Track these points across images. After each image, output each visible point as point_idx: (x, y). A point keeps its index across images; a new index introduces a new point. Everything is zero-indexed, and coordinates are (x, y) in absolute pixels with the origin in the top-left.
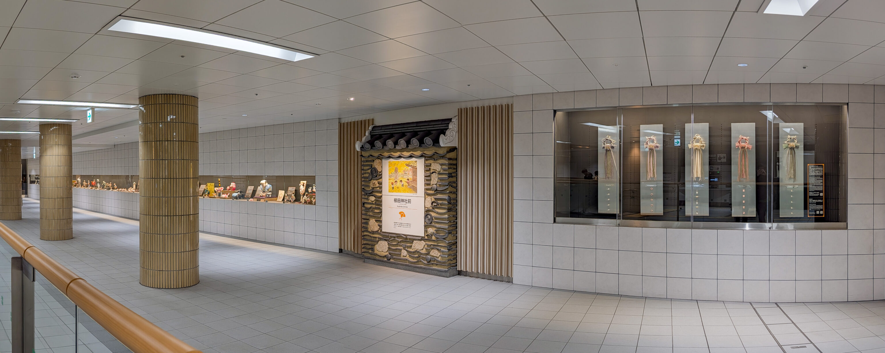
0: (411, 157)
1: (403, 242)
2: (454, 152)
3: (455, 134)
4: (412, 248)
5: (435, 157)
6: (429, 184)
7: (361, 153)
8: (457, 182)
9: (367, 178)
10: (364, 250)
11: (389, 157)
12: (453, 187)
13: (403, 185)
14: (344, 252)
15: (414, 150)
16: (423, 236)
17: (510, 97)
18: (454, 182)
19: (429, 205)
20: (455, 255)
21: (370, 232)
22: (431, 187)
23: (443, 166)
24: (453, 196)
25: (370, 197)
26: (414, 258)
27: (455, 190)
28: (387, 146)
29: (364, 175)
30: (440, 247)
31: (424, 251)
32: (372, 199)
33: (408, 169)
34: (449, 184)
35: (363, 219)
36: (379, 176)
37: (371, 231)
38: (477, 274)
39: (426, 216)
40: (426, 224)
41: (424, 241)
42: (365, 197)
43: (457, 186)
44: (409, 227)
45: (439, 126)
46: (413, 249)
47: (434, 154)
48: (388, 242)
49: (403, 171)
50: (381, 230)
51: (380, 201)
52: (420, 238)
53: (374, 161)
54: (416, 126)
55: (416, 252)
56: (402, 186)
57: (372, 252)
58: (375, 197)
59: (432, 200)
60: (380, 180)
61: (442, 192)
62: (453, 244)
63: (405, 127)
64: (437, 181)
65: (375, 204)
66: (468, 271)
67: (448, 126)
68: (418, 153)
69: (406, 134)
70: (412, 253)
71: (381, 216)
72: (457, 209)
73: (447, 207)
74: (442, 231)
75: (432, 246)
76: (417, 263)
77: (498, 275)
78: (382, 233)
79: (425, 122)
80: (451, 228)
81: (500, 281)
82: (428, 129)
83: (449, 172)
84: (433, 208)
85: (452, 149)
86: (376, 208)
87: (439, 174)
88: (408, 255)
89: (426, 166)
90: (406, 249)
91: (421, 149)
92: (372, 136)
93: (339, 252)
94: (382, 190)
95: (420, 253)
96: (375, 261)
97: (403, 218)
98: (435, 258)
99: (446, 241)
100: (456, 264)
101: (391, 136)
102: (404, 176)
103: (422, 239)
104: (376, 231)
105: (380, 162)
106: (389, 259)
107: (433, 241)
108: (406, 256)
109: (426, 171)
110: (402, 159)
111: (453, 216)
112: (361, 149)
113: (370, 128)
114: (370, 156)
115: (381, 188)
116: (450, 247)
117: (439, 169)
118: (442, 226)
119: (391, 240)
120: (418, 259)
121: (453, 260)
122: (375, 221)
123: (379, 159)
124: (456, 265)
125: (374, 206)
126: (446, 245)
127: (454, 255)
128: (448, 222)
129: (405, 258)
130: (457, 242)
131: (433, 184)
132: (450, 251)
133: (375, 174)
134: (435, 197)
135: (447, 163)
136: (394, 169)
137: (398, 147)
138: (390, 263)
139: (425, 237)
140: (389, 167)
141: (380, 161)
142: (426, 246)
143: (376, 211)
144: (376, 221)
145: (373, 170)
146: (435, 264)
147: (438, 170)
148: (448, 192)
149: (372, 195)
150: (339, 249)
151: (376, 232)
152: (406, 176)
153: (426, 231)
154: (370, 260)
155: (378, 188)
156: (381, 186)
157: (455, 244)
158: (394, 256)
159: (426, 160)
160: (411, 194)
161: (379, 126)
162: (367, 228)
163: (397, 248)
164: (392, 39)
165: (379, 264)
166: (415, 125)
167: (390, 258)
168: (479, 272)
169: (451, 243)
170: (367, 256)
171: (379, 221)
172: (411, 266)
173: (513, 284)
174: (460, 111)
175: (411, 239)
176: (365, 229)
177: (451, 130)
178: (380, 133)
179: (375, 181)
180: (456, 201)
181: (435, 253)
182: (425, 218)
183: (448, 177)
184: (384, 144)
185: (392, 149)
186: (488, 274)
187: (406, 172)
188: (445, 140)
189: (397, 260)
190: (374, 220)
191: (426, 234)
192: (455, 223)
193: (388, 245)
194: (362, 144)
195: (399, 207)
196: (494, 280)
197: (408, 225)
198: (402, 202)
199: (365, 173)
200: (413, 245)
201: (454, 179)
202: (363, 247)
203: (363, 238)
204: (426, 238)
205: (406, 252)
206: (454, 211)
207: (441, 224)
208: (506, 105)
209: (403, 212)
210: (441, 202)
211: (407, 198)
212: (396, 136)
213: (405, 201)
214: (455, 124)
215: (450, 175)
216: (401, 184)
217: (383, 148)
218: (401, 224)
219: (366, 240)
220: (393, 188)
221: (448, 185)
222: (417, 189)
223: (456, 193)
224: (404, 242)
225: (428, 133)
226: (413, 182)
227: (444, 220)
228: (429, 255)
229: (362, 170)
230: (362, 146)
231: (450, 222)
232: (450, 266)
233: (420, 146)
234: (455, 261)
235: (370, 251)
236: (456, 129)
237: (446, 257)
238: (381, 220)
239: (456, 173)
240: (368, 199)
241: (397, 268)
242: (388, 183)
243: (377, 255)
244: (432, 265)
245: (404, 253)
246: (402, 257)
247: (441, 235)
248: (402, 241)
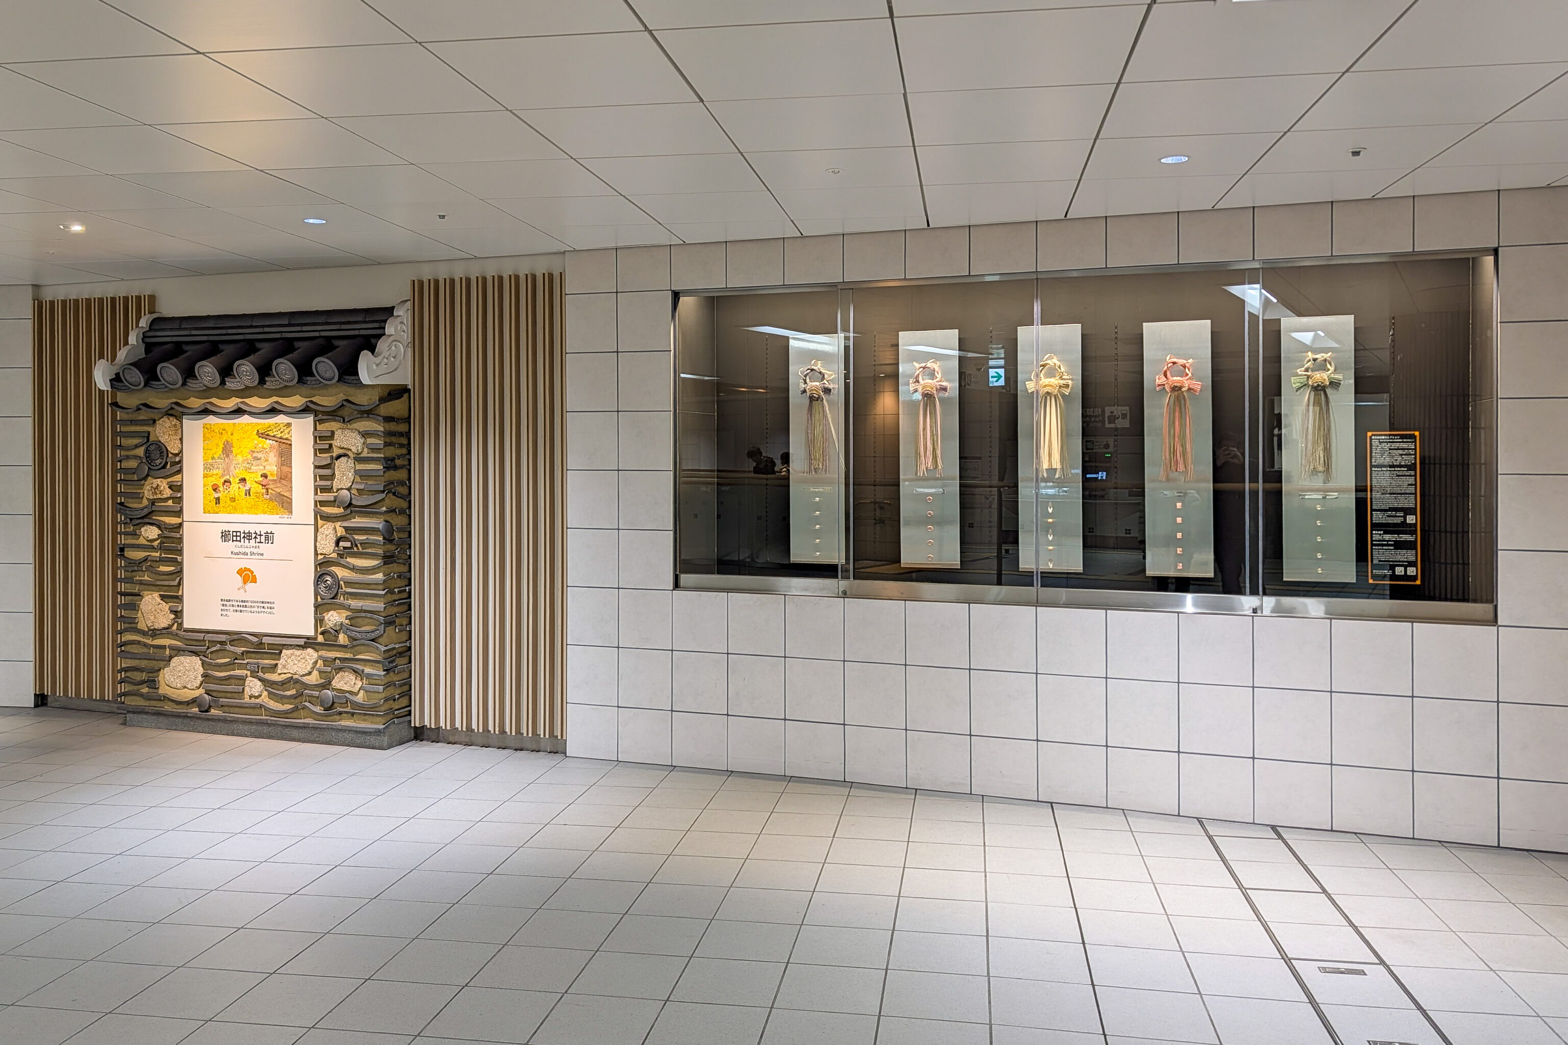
0: (272, 411)
1: (249, 655)
2: (402, 399)
3: (405, 352)
4: (279, 671)
5: (345, 412)
6: (328, 490)
7: (114, 396)
8: (410, 483)
9: (134, 473)
10: (123, 688)
11: (205, 412)
12: (400, 496)
13: (248, 493)
14: (52, 705)
15: (283, 391)
16: (311, 633)
17: (555, 253)
18: (401, 483)
19: (328, 547)
20: (405, 684)
21: (143, 633)
22: (335, 497)
23: (368, 440)
24: (398, 521)
25: (143, 529)
26: (285, 701)
27: (404, 505)
28: (198, 379)
29: (125, 464)
30: (363, 663)
31: (314, 679)
32: (151, 532)
33: (265, 446)
34: (388, 488)
35: (118, 593)
36: (171, 466)
37: (146, 629)
38: (469, 733)
39: (319, 578)
40: (319, 599)
41: (313, 648)
42: (128, 530)
43: (410, 493)
44: (269, 610)
45: (358, 326)
46: (280, 674)
47: (343, 405)
48: (201, 660)
49: (249, 453)
50: (181, 624)
51: (176, 540)
52: (301, 642)
53: (154, 421)
54: (290, 325)
55: (290, 681)
56: (246, 495)
57: (151, 690)
58: (159, 527)
59: (336, 531)
60: (177, 478)
61: (366, 510)
62: (401, 654)
63: (254, 324)
64: (352, 480)
65: (161, 548)
66: (444, 728)
67: (384, 328)
68: (296, 401)
69: (258, 345)
70: (279, 687)
71: (180, 584)
72: (410, 556)
73: (380, 551)
74: (366, 617)
75: (337, 661)
76: (295, 714)
77: (525, 735)
78: (185, 633)
79: (317, 313)
80: (394, 610)
81: (532, 751)
82: (323, 334)
83: (387, 455)
84: (341, 556)
85: (395, 390)
86: (162, 561)
87: (359, 459)
88: (265, 693)
89: (319, 437)
90: (260, 674)
91: (304, 389)
92: (149, 347)
93: (36, 706)
94: (182, 508)
95: (303, 683)
96: (161, 719)
97: (250, 585)
98: (347, 695)
99: (378, 645)
100: (408, 709)
101: (211, 350)
102: (252, 467)
103: (309, 643)
104: (164, 629)
105: (175, 425)
106: (206, 708)
107: (340, 649)
108: (260, 696)
109: (318, 451)
110: (246, 419)
111: (399, 577)
112: (111, 384)
113: (144, 323)
114: (141, 407)
115: (179, 500)
116: (389, 662)
117: (358, 446)
118: (368, 606)
119: (211, 653)
120: (297, 701)
121: (399, 698)
122: (159, 600)
123: (171, 415)
124: (407, 713)
125: (158, 554)
126: (379, 658)
127: (401, 686)
128: (383, 592)
129: (257, 701)
130: (410, 649)
131: (339, 487)
132: (392, 674)
133: (158, 462)
134: (346, 524)
135: (382, 429)
136: (222, 446)
137: (231, 384)
138: (208, 720)
139: (316, 639)
140: (204, 441)
141: (175, 421)
142: (320, 662)
143: (163, 569)
144: (163, 597)
145: (152, 448)
146: (347, 713)
147: (354, 449)
148: (384, 509)
149: (151, 521)
150: (35, 695)
151: (166, 631)
152: (258, 465)
153: (319, 621)
154: (145, 716)
155: (170, 503)
156: (179, 495)
157: (404, 654)
158: (221, 700)
159: (318, 420)
160: (275, 518)
161: (173, 319)
162: (133, 621)
163: (232, 673)
164: (203, 53)
165: (174, 727)
166: (286, 322)
167: (210, 707)
168: (473, 728)
169: (395, 652)
170: (133, 704)
171: (173, 596)
172: (277, 724)
173: (567, 757)
174: (418, 287)
175: (276, 647)
176: (127, 625)
177: (391, 338)
178: (175, 339)
179: (159, 480)
180: (406, 535)
181: (346, 682)
182: (318, 585)
183: (384, 468)
184: (189, 373)
185: (213, 388)
186: (497, 732)
187: (259, 455)
188: (375, 367)
189: (232, 710)
190: (156, 595)
191: (320, 630)
192: (405, 595)
193: (202, 668)
194: (115, 370)
195: (237, 554)
196: (516, 750)
197: (266, 605)
198: (247, 541)
199: (128, 458)
200: (281, 662)
201: (401, 475)
202: (119, 678)
203: (122, 651)
204: (320, 639)
205: (259, 683)
206: (400, 561)
207: (363, 599)
208: (544, 274)
209: (249, 570)
210: (364, 537)
211: (263, 529)
212: (228, 350)
213: (255, 537)
214: (402, 323)
215: (390, 464)
216: (243, 489)
217: (184, 384)
218: (243, 606)
219: (129, 656)
220: (218, 500)
221: (383, 492)
222: (291, 503)
223: (406, 512)
224: (253, 655)
225: (326, 347)
226: (280, 482)
227: (373, 587)
228: (329, 690)
229: (115, 447)
230: (117, 374)
231: (391, 592)
232: (392, 716)
233: (300, 381)
234: (404, 702)
235: (145, 690)
236: (406, 337)
237: (379, 692)
238: (180, 593)
239: (408, 457)
240: (136, 534)
241: (233, 735)
242: (202, 486)
243: (166, 698)
244: (338, 717)
245: (254, 686)
246: (247, 700)
247: (363, 629)
248: (247, 652)
